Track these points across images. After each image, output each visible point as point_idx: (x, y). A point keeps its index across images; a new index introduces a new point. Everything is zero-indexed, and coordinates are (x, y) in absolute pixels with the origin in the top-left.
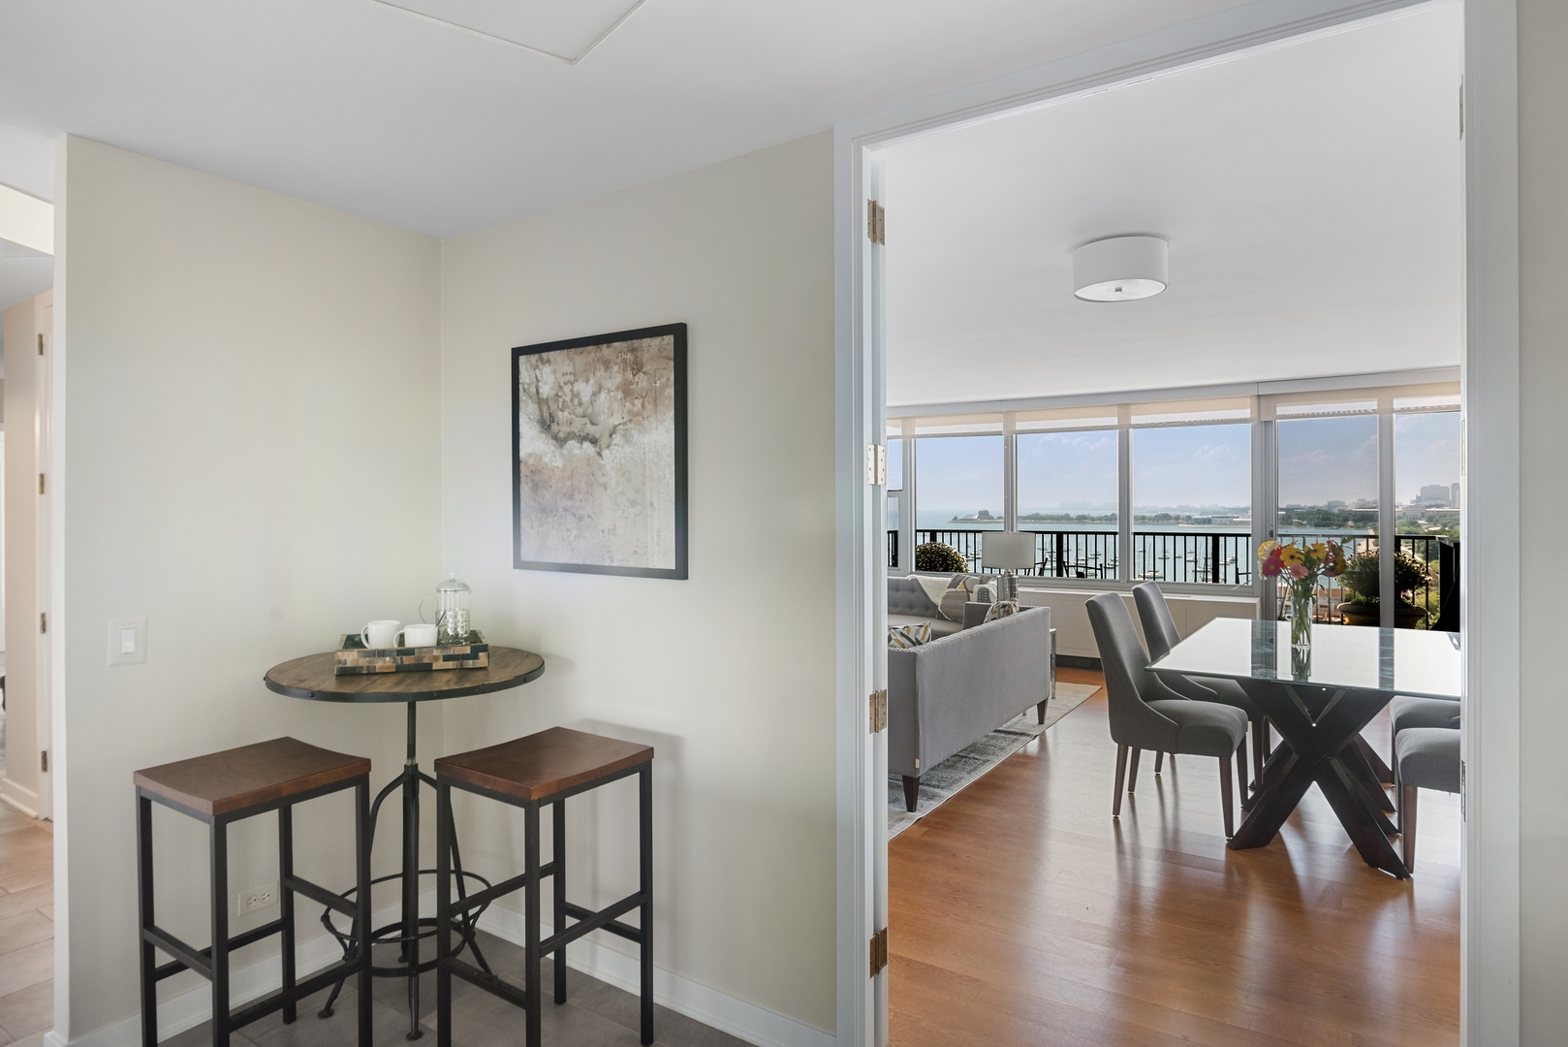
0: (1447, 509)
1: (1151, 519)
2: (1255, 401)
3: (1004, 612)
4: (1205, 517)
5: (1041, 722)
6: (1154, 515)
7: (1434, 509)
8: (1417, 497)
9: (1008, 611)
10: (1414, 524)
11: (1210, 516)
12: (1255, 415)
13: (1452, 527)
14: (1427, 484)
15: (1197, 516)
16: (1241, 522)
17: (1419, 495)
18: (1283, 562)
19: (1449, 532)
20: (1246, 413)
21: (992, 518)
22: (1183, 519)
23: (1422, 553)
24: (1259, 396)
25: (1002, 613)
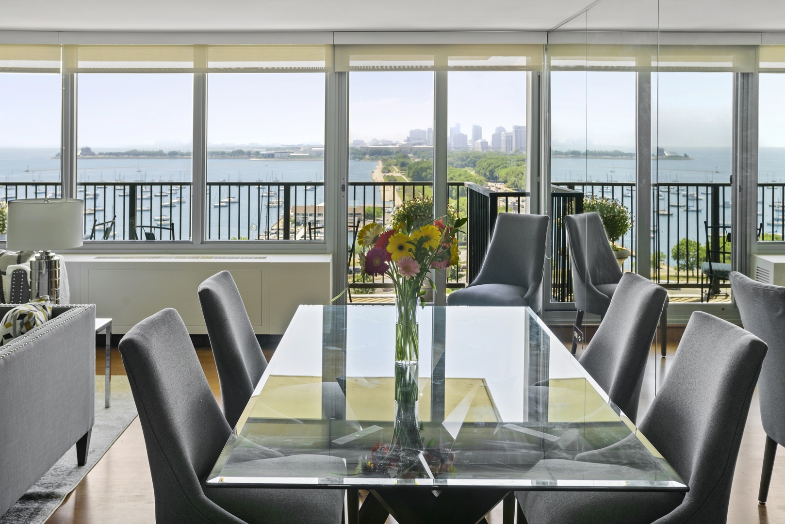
0: (424, 146)
1: (229, 154)
2: (330, 50)
3: (22, 325)
4: (270, 152)
5: (81, 461)
6: (231, 151)
7: (417, 146)
8: (408, 137)
9: (28, 323)
10: (406, 157)
11: (273, 152)
12: (330, 65)
13: (427, 159)
14: (414, 129)
15: (263, 152)
16: (295, 156)
17: (409, 136)
18: (390, 255)
19: (426, 162)
20: (322, 64)
21: (93, 154)
22: (254, 154)
23: (411, 177)
24: (334, 46)
25: (18, 327)
